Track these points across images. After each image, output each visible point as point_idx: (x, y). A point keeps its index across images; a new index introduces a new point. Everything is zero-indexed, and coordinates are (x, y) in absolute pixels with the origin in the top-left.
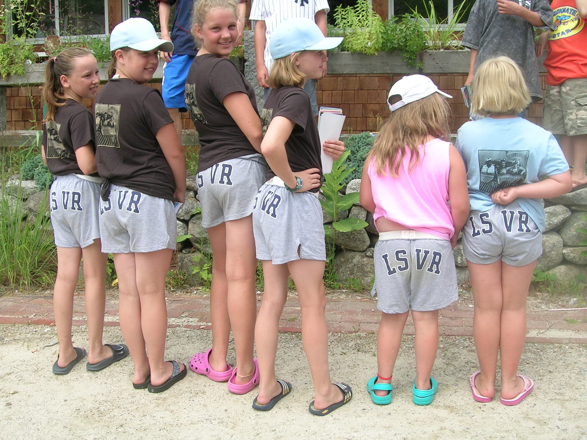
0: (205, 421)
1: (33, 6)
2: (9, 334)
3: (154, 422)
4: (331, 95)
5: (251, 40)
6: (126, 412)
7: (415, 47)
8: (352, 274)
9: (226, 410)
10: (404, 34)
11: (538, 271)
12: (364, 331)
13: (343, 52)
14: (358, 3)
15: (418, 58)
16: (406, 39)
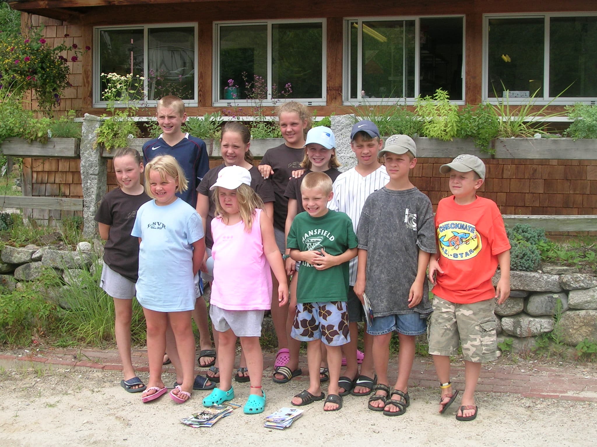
0: (284, 440)
1: (136, 85)
2: (118, 378)
3: (245, 439)
4: (421, 167)
5: (337, 124)
6: (223, 432)
7: (487, 135)
8: (421, 341)
9: (301, 434)
10: (476, 123)
11: (591, 344)
12: (423, 386)
13: (422, 138)
14: (437, 92)
15: (491, 144)
16: (479, 127)
